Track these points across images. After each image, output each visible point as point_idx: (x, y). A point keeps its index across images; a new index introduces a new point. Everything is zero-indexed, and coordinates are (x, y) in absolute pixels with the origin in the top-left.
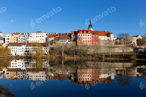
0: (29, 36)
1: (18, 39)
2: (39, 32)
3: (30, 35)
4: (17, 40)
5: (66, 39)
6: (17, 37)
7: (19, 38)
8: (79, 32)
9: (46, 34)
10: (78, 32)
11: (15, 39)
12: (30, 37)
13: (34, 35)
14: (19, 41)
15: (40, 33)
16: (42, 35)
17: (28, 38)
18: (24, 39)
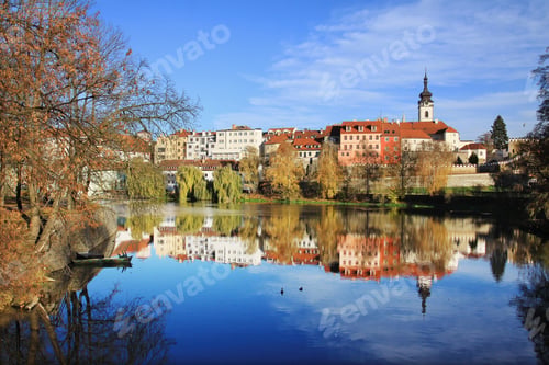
0: (215, 139)
1: (188, 150)
2: (242, 128)
3: (218, 137)
4: (185, 151)
5: (309, 149)
6: (185, 144)
7: (190, 147)
8: (344, 128)
9: (260, 132)
10: (342, 130)
11: (178, 147)
12: (216, 144)
13: (229, 138)
14: (190, 154)
15: (243, 132)
16: (249, 137)
17: (213, 146)
18: (202, 150)
